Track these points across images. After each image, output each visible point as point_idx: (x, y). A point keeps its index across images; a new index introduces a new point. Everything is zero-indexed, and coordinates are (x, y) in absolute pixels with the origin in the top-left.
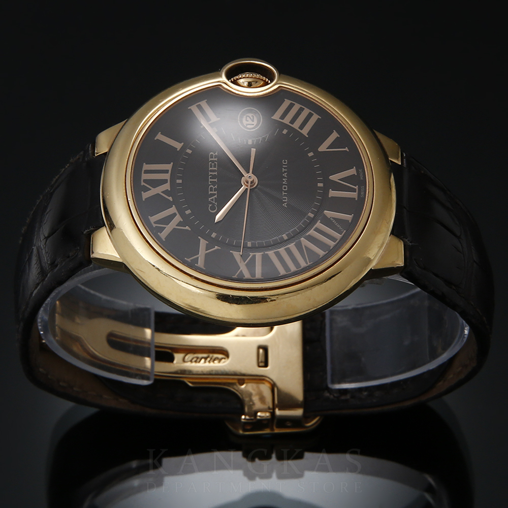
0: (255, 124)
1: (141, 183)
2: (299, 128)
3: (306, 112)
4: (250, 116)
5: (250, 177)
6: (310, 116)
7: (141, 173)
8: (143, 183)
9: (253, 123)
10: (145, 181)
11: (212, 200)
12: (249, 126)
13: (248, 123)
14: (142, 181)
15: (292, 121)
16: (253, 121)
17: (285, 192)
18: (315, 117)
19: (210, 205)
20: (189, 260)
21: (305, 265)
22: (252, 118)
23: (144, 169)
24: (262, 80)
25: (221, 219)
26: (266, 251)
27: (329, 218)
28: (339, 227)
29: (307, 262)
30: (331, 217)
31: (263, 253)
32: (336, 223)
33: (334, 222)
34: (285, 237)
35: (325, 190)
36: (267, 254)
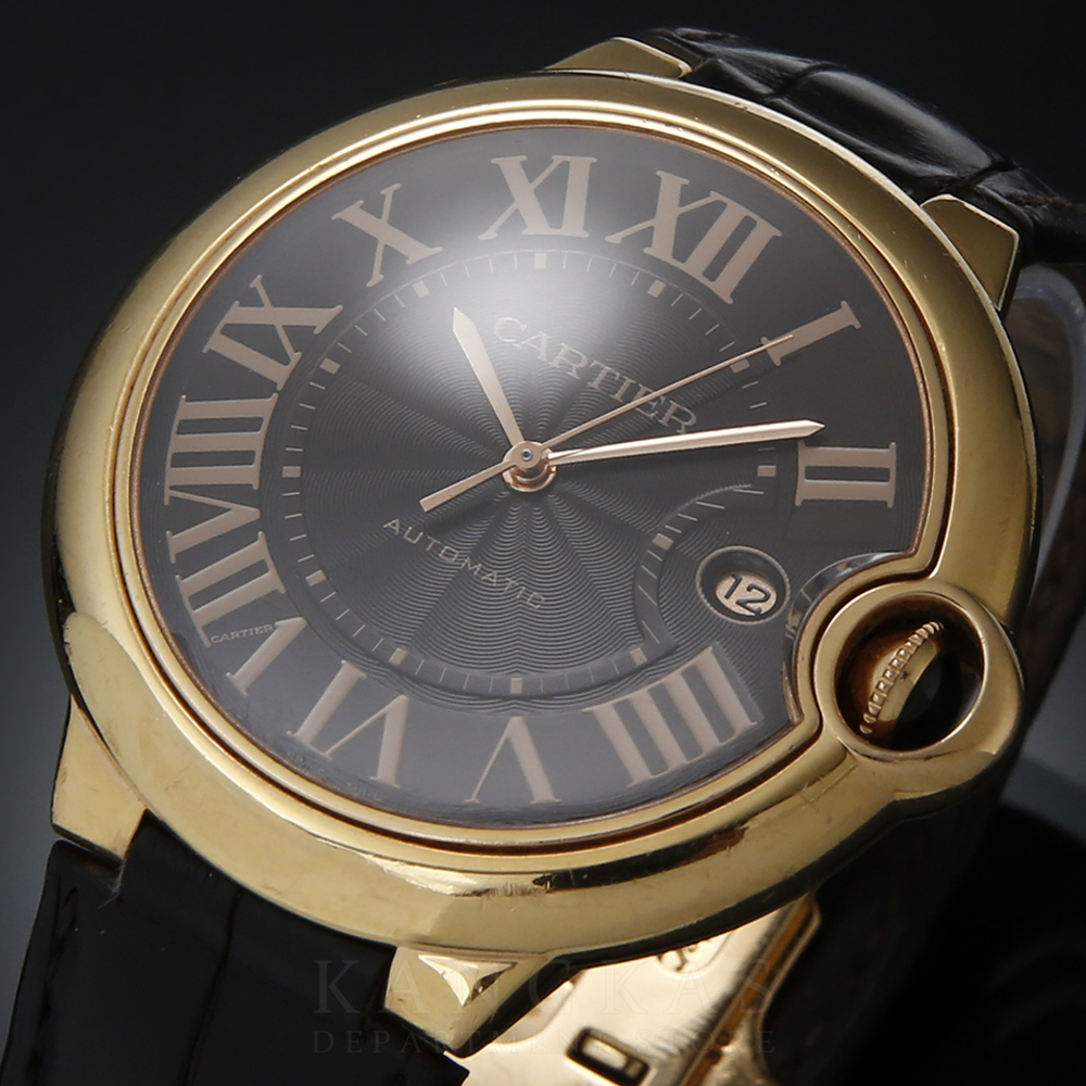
5: (525, 454)
9: (735, 597)
10: (719, 208)
13: (744, 586)
21: (168, 482)
22: (752, 605)
26: (279, 398)
27: (277, 623)
28: (230, 636)
29: (176, 490)
30: (275, 628)
31: (279, 388)
32: (248, 633)
33: (256, 629)
34: (291, 471)
35: (374, 659)
36: (269, 396)
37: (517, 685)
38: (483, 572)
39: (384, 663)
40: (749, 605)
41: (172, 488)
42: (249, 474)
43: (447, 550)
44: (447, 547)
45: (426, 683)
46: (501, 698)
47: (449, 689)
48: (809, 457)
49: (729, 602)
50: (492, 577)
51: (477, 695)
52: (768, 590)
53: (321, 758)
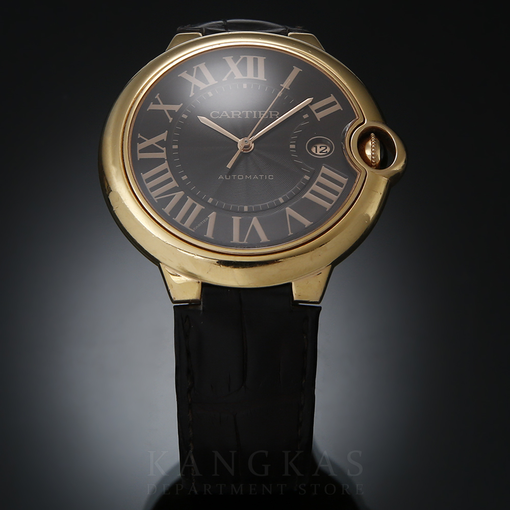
2: (312, 190)
3: (334, 198)
4: (326, 150)
5: (246, 141)
6: (329, 201)
9: (318, 151)
12: (313, 148)
13: (318, 148)
15: (319, 184)
16: (321, 152)
17: (236, 177)
18: (328, 206)
26: (168, 161)
27: (208, 217)
28: (198, 226)
31: (166, 159)
32: (202, 223)
33: (204, 221)
34: (184, 178)
35: (240, 213)
36: (165, 162)
37: (281, 200)
38: (252, 177)
39: (244, 212)
40: (323, 151)
41: (155, 197)
42: (174, 184)
44: (239, 176)
45: (258, 212)
46: (280, 205)
47: (265, 210)
48: (314, 108)
49: (318, 153)
50: (256, 177)
51: (273, 208)
52: (325, 145)
53: (244, 244)
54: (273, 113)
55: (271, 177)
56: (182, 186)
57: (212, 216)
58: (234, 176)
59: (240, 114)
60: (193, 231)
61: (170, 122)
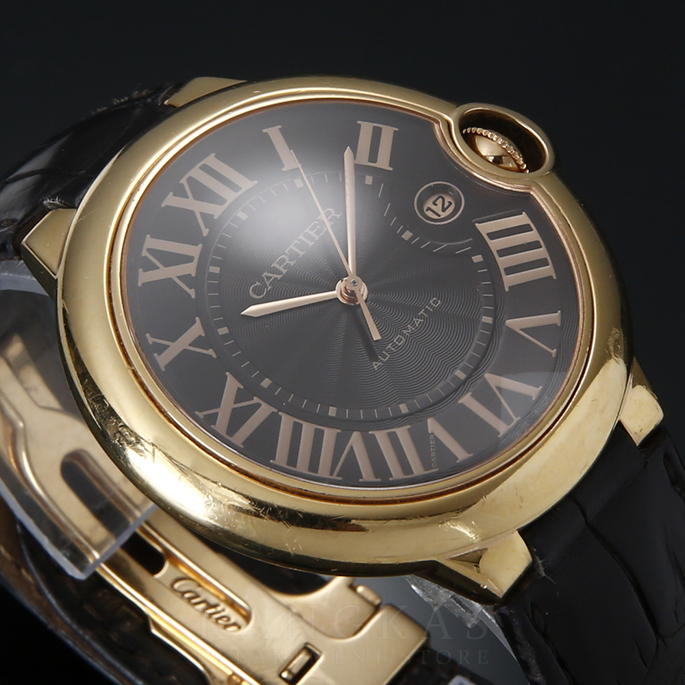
0: (442, 217)
1: (182, 177)
2: (505, 269)
3: (542, 253)
4: (446, 202)
6: (542, 263)
7: (196, 165)
8: (183, 181)
9: (440, 212)
10: (190, 180)
11: (268, 278)
12: (429, 214)
13: (433, 207)
14: (187, 176)
15: (503, 253)
16: (444, 210)
17: (394, 345)
18: (548, 271)
19: (257, 284)
20: (151, 340)
22: (446, 204)
23: (206, 161)
24: (515, 161)
25: (255, 316)
26: (283, 411)
27: (430, 432)
28: (433, 457)
29: (333, 472)
30: (432, 434)
31: (275, 410)
32: (433, 448)
33: (431, 443)
34: (332, 411)
35: (460, 388)
36: (281, 417)
37: (488, 320)
38: (413, 325)
39: (464, 382)
40: (445, 207)
41: (331, 474)
42: (330, 435)
43: (397, 341)
44: (395, 341)
45: (478, 365)
46: (494, 328)
47: (485, 353)
48: (364, 159)
49: (443, 215)
50: (418, 321)
51: (491, 340)
52: (437, 197)
53: (517, 422)
54: (312, 229)
55: (435, 302)
56: (346, 427)
57: (432, 425)
58: (389, 346)
59: (287, 258)
60: (436, 470)
61: (215, 356)
